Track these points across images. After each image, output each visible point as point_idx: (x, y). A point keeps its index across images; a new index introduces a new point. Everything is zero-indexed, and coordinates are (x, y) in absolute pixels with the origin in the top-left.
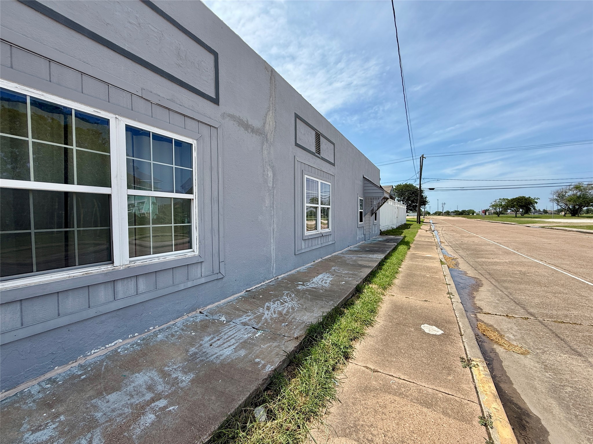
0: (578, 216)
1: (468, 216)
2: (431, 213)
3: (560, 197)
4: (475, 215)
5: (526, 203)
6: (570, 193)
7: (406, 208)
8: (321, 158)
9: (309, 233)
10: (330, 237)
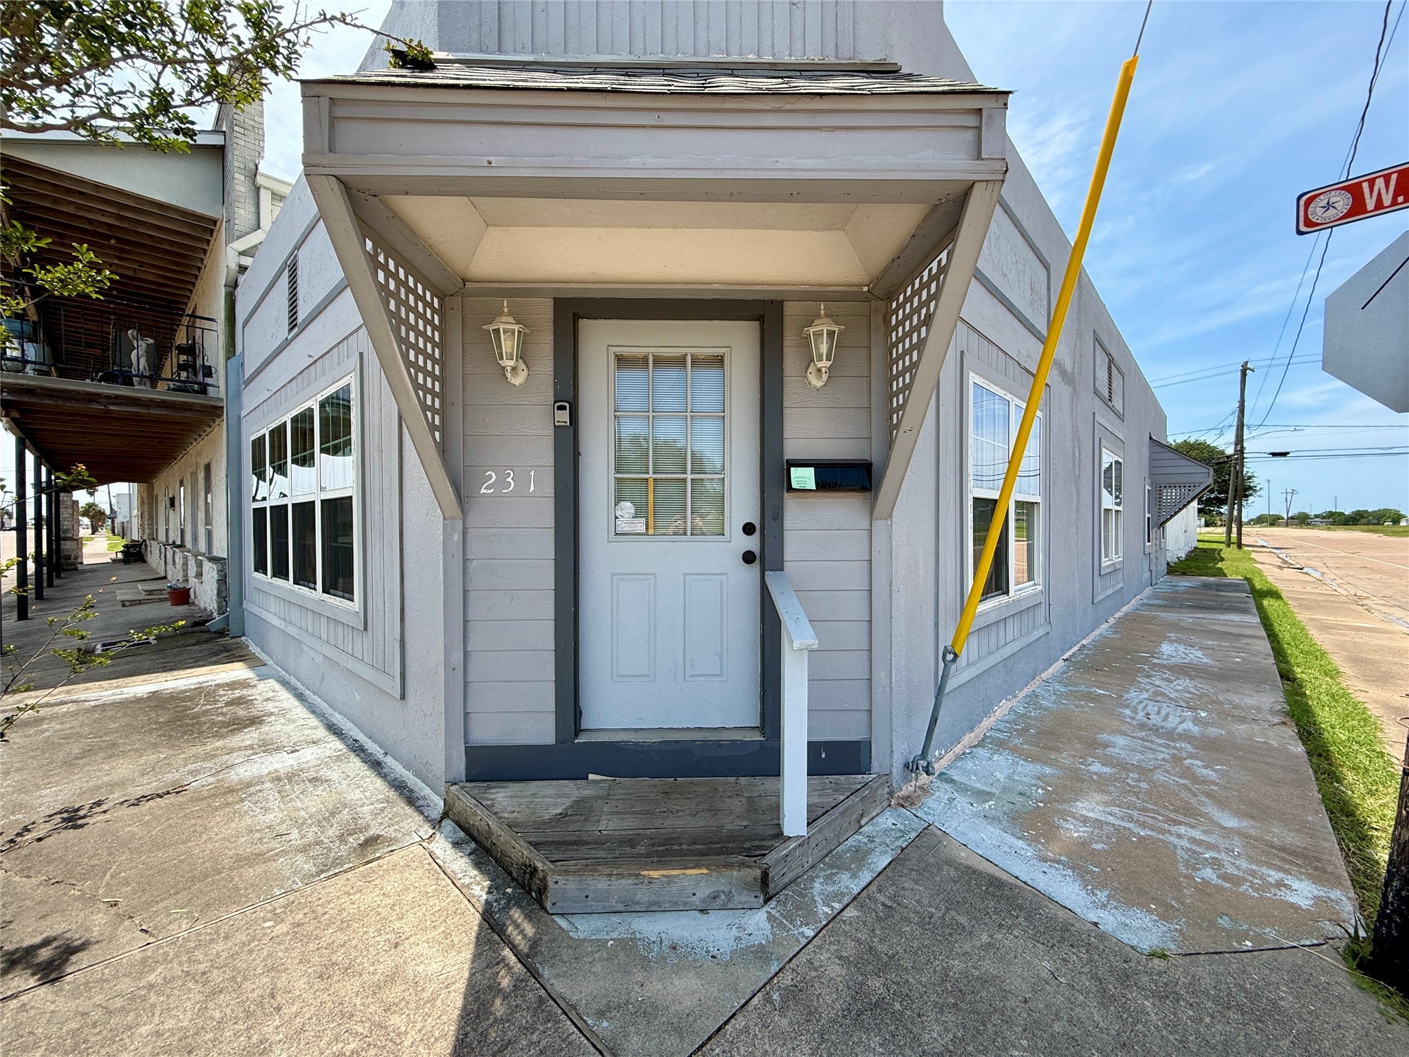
8: (1113, 409)
9: (1105, 562)
10: (1120, 573)
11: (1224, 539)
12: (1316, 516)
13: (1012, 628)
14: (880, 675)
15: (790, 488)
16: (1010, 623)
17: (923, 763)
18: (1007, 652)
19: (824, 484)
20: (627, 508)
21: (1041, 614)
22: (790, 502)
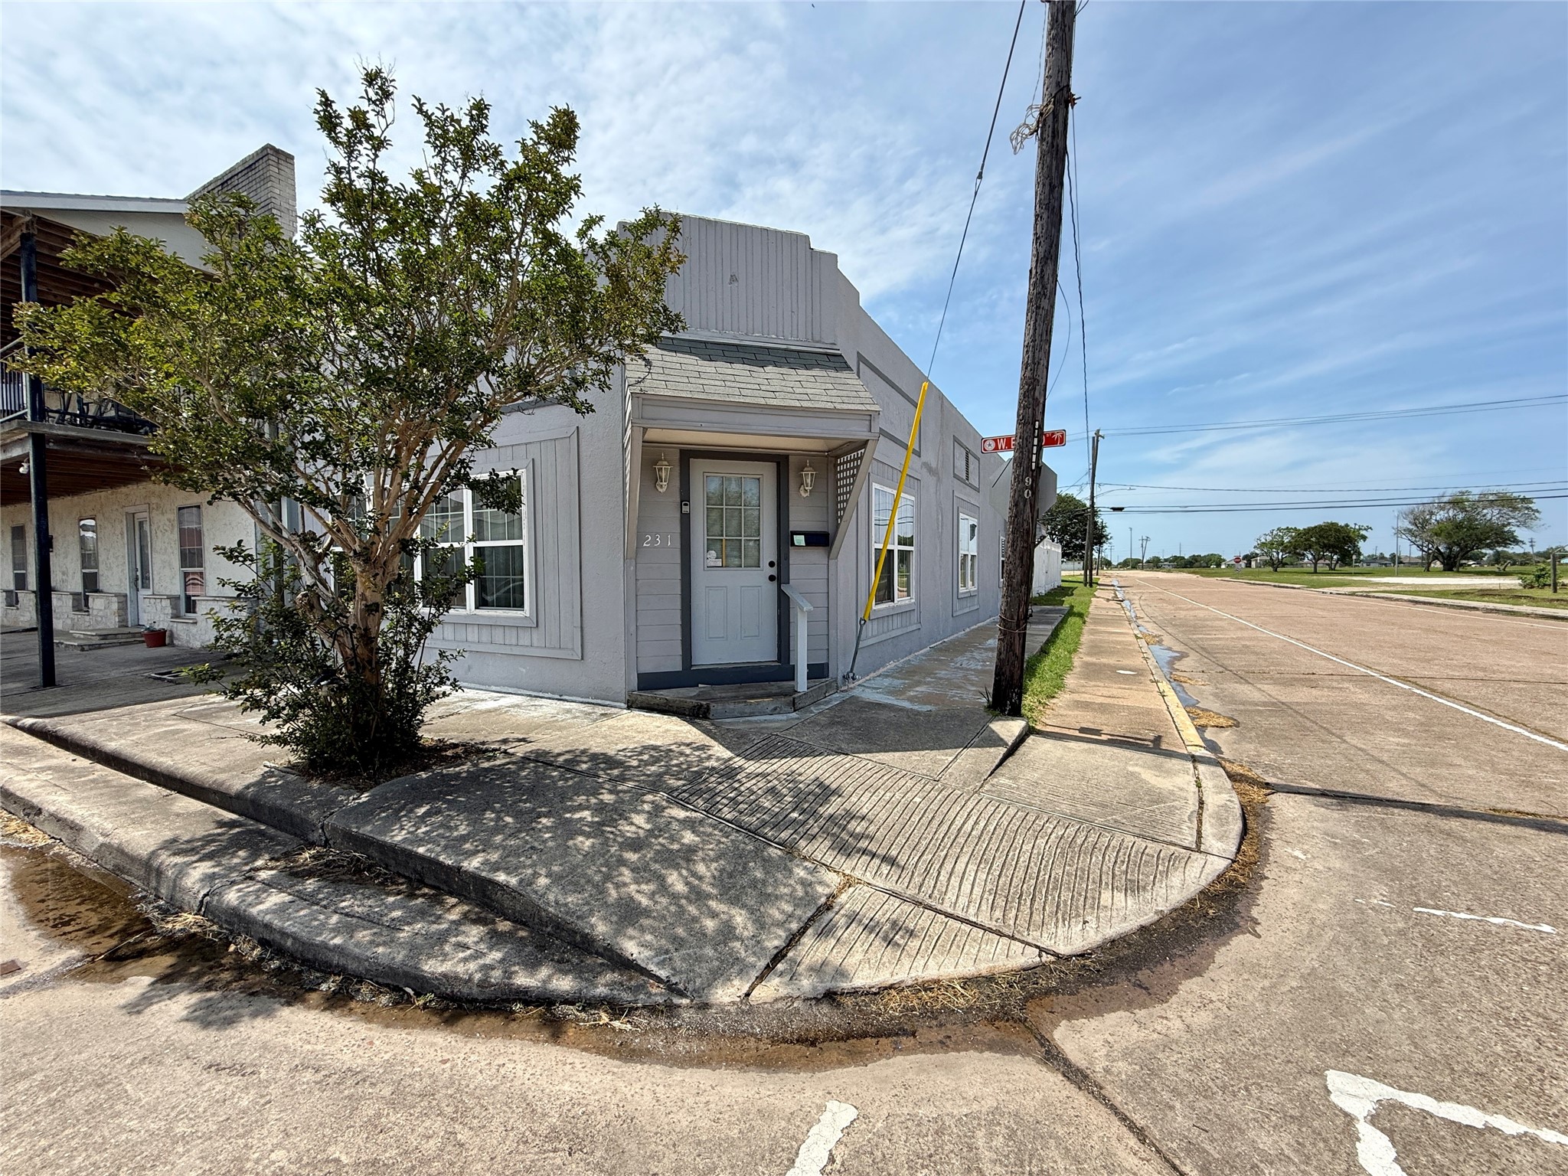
0: (1458, 572)
1: (1203, 570)
2: (1115, 563)
3: (1419, 525)
4: (1223, 567)
5: (1338, 539)
6: (1441, 515)
7: (1060, 551)
8: (971, 486)
9: (962, 590)
10: (976, 599)
11: (1082, 578)
12: (1166, 560)
13: (897, 621)
14: (832, 632)
15: (793, 544)
16: (895, 617)
17: (851, 675)
18: (893, 634)
19: (809, 543)
20: (713, 553)
21: (914, 617)
22: (792, 551)
